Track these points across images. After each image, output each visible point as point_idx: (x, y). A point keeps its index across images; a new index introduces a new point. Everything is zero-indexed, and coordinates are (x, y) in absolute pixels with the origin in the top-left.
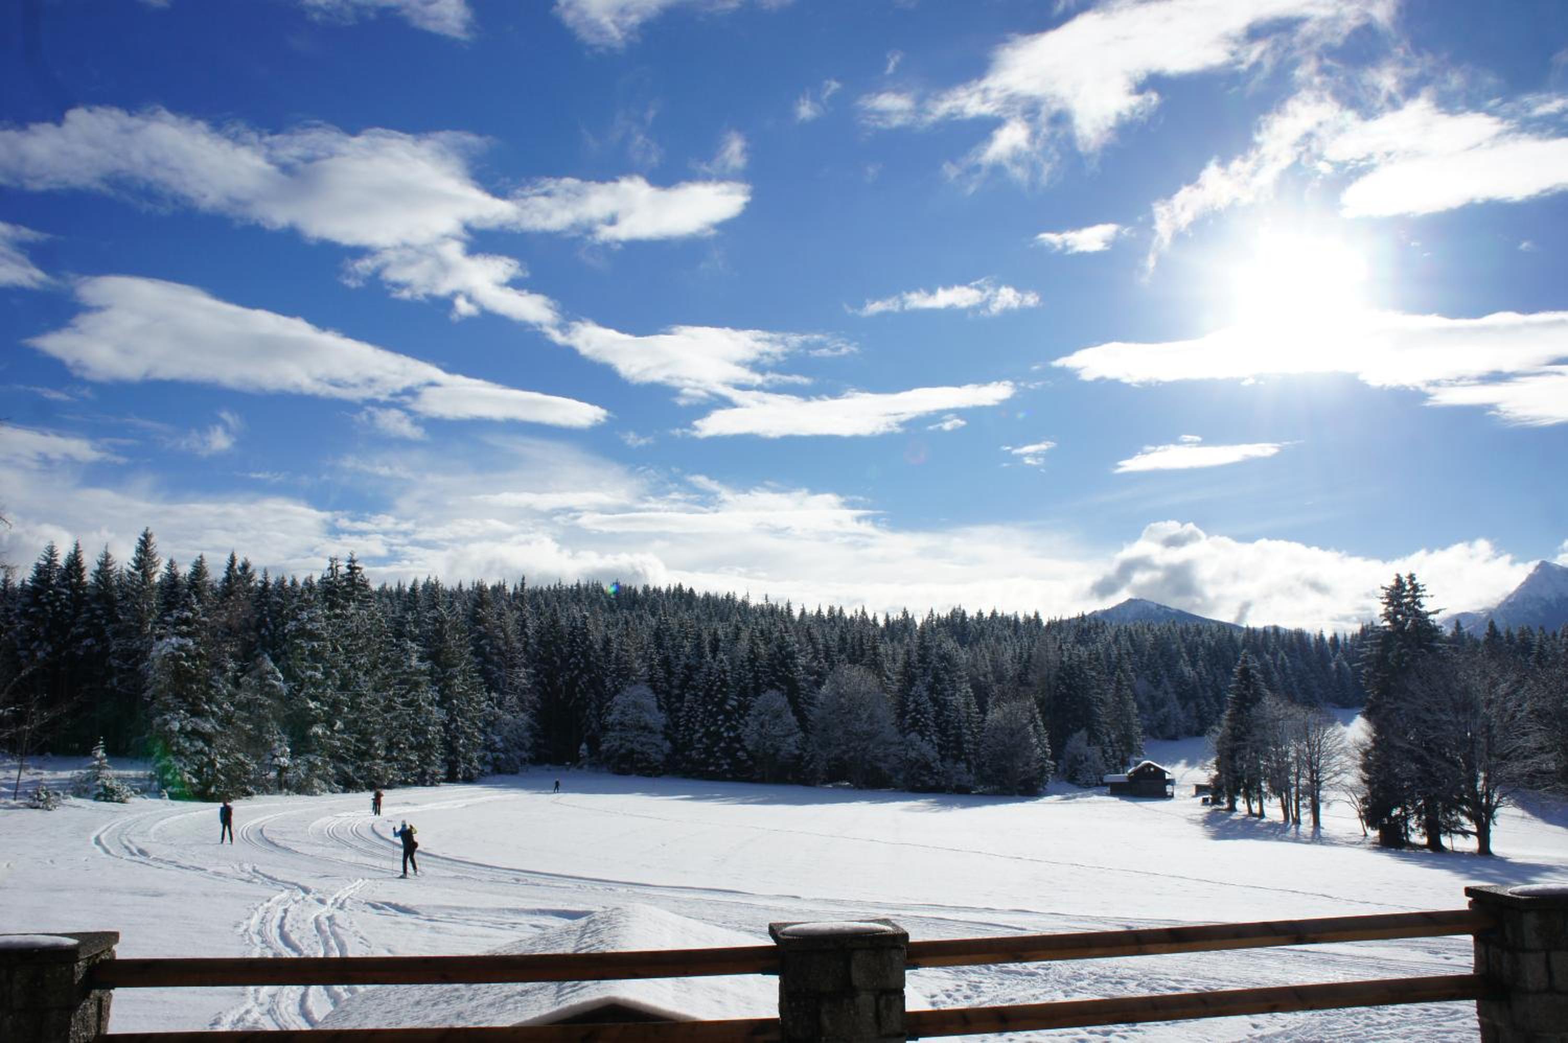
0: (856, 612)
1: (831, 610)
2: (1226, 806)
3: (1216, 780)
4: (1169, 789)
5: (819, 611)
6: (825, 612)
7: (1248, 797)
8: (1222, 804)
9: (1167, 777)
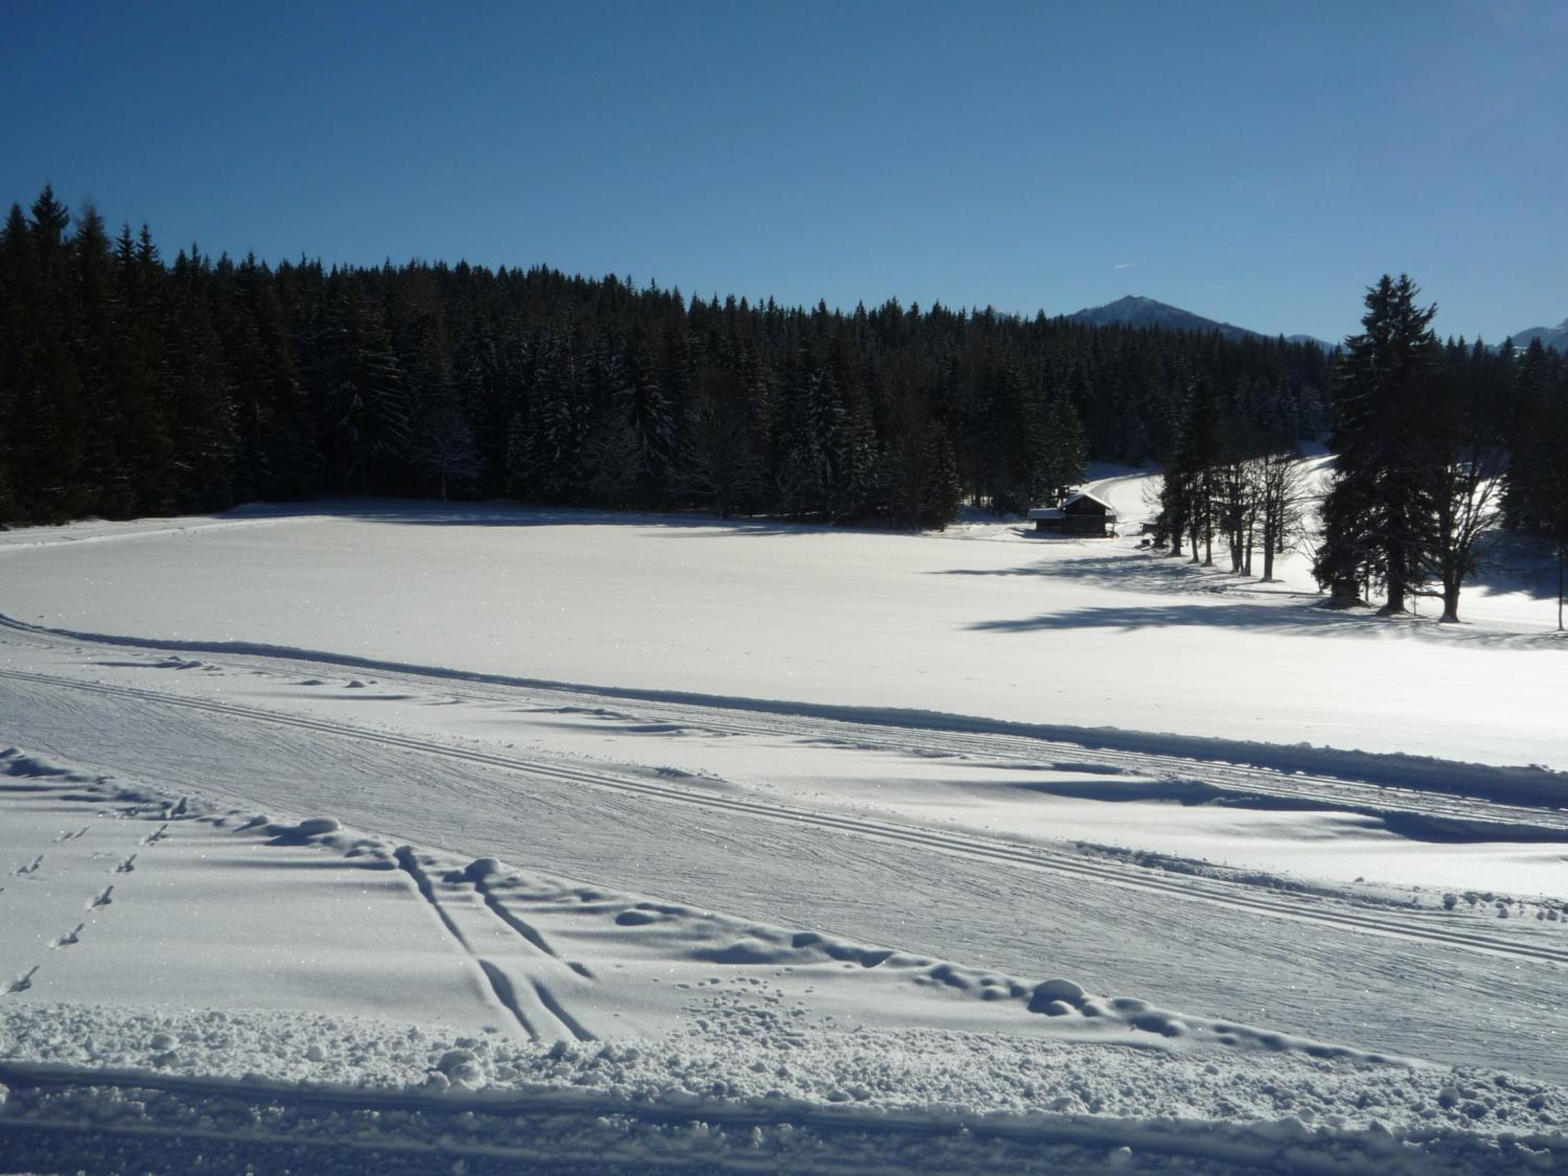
0: (762, 302)
1: (730, 301)
2: (1170, 549)
3: (1160, 518)
4: (1108, 526)
5: (715, 301)
6: (722, 304)
7: (1194, 536)
8: (1167, 546)
9: (1107, 513)
